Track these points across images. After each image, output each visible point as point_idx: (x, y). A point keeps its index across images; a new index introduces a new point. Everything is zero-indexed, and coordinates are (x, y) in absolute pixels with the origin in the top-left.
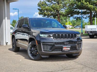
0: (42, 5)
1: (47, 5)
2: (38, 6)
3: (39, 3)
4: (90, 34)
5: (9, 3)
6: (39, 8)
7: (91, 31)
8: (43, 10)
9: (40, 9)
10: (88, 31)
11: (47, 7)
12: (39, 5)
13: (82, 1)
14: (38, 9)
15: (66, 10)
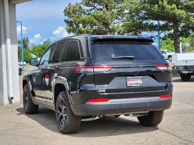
0: (73, 12)
1: (84, 13)
2: (65, 15)
3: (68, 7)
4: (184, 72)
5: (15, 5)
6: (67, 18)
7: (185, 66)
8: (75, 22)
9: (69, 20)
10: (178, 66)
11: (84, 17)
12: (67, 13)
13: (160, 3)
14: (65, 21)
15: (124, 23)
